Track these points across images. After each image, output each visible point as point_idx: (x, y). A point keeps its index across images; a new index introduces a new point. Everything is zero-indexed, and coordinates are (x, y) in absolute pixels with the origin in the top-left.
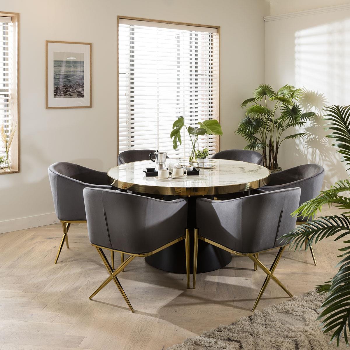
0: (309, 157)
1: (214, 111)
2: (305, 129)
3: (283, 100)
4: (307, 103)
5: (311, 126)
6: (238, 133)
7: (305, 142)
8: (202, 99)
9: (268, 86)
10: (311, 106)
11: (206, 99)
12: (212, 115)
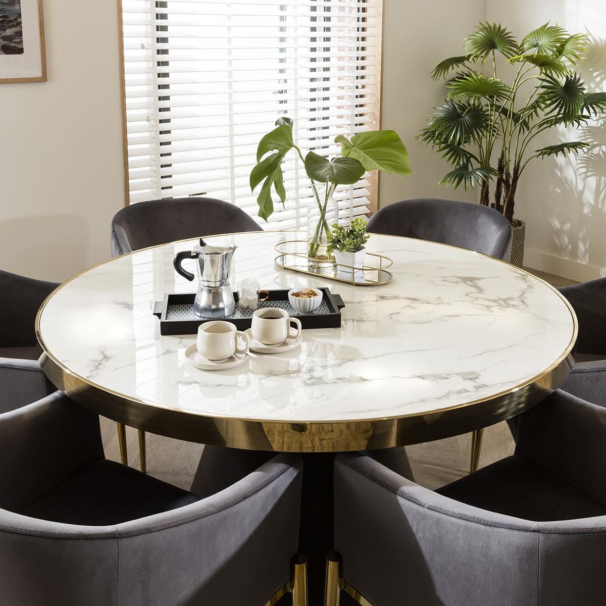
0: (589, 197)
1: (367, 86)
2: (582, 131)
3: (542, 62)
4: (591, 69)
5: (599, 125)
6: (425, 139)
7: (579, 162)
8: (340, 59)
9: (500, 27)
10: (602, 76)
11: (350, 58)
12: (362, 96)
